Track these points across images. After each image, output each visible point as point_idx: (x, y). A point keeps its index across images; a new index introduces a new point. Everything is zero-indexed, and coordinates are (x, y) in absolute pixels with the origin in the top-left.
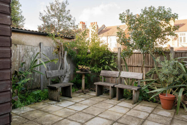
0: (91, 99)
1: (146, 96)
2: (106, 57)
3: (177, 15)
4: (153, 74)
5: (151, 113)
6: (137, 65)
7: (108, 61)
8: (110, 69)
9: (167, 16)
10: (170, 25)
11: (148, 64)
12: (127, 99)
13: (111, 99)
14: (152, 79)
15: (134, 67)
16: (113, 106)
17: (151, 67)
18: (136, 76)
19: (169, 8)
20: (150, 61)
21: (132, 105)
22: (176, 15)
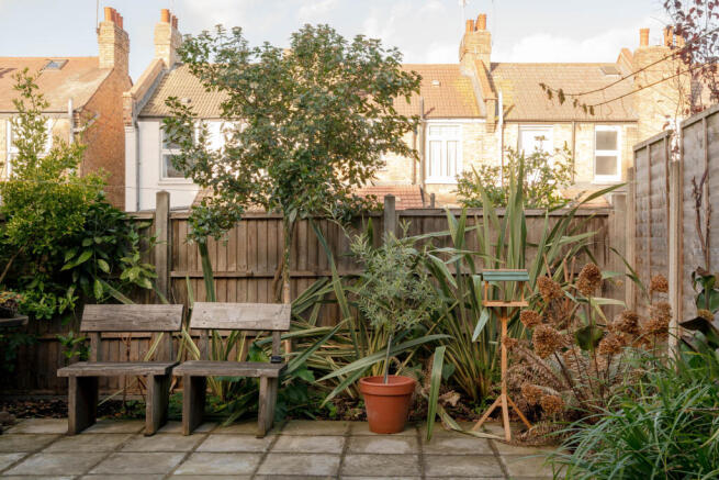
0: (53, 448)
1: (300, 399)
2: (98, 240)
3: (419, 78)
4: (317, 306)
5: (344, 453)
6: (250, 272)
7: (106, 256)
8: (118, 295)
9: (389, 81)
10: (391, 110)
11: (294, 265)
12: (225, 424)
13: (153, 435)
14: (313, 329)
15: (232, 283)
16: (186, 458)
17: (308, 278)
18: (262, 317)
19: (396, 49)
20: (303, 249)
21: (260, 441)
22: (415, 78)
